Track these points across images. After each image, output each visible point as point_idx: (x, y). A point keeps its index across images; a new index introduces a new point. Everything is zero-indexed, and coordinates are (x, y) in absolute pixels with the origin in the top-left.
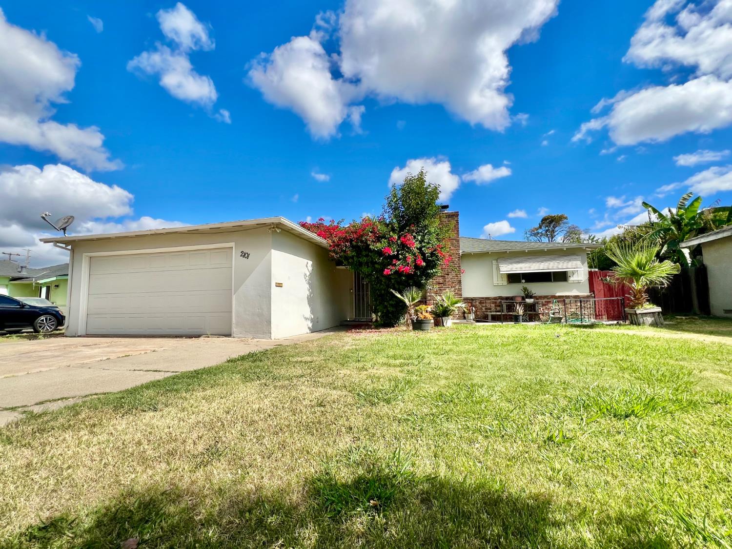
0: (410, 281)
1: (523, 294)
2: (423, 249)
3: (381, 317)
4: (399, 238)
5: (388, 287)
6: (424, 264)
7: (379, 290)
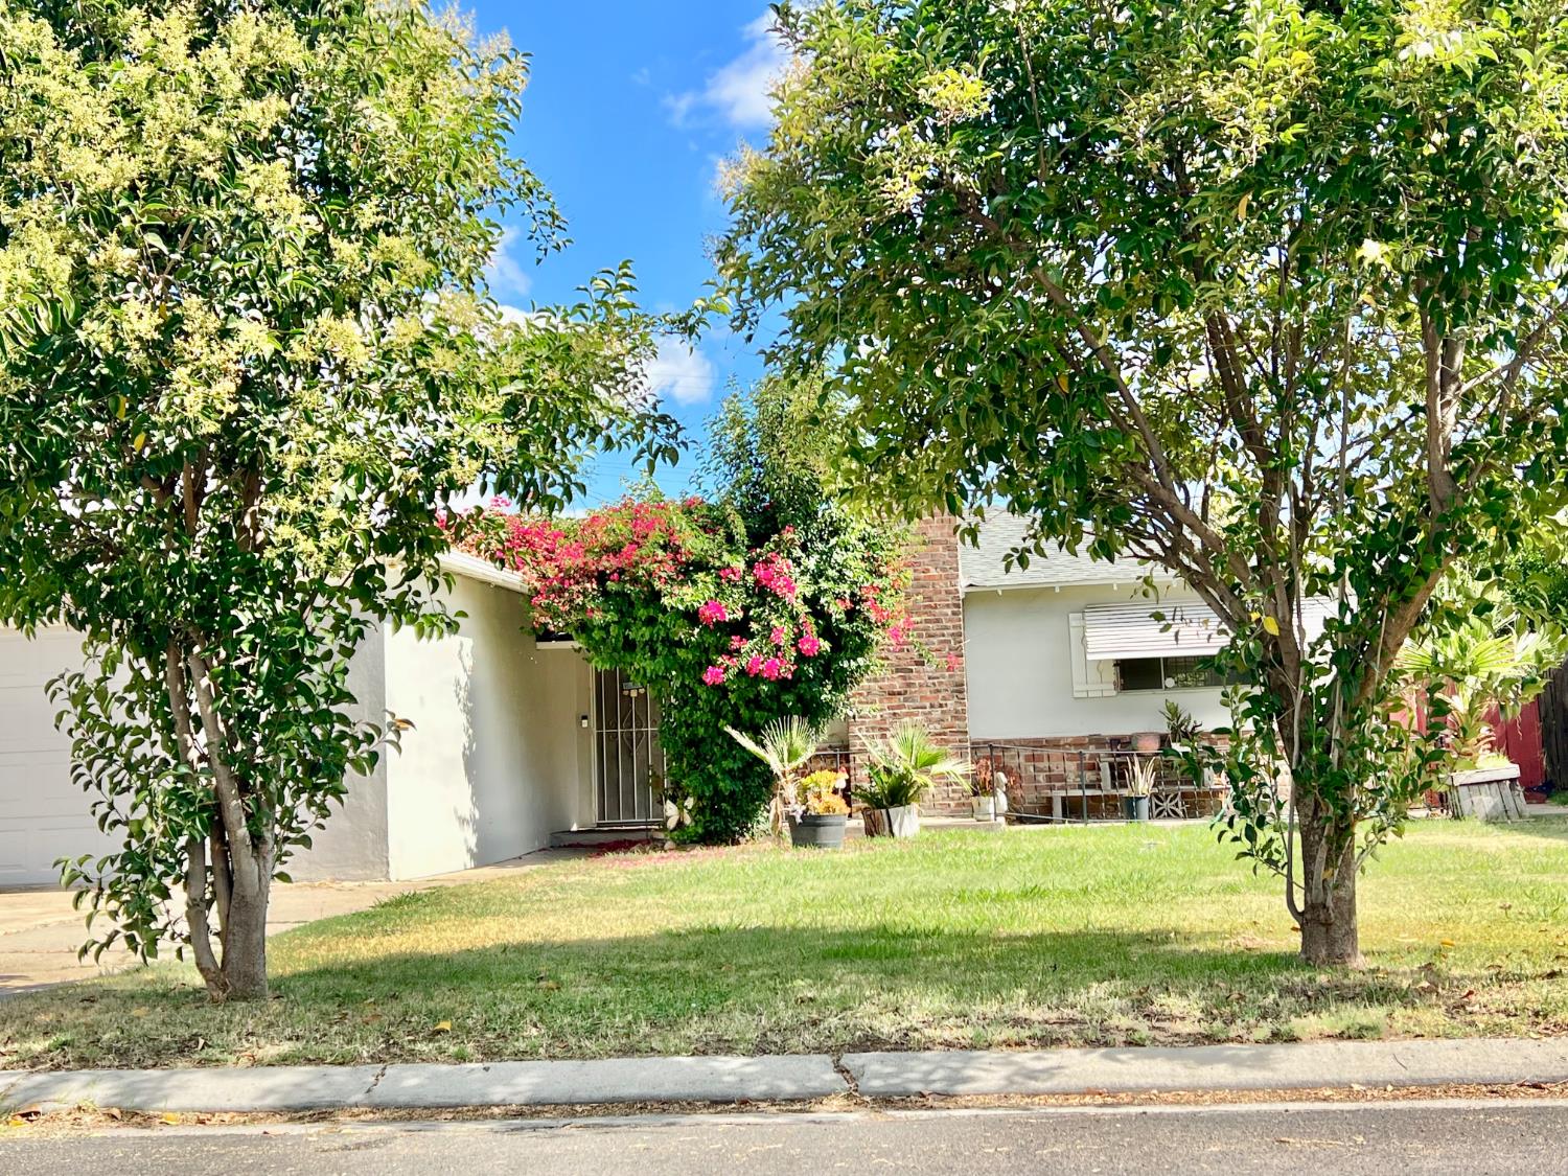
0: (785, 697)
1: (1165, 730)
2: (822, 601)
3: (699, 811)
4: (750, 564)
5: (717, 713)
6: (825, 645)
7: (688, 726)
